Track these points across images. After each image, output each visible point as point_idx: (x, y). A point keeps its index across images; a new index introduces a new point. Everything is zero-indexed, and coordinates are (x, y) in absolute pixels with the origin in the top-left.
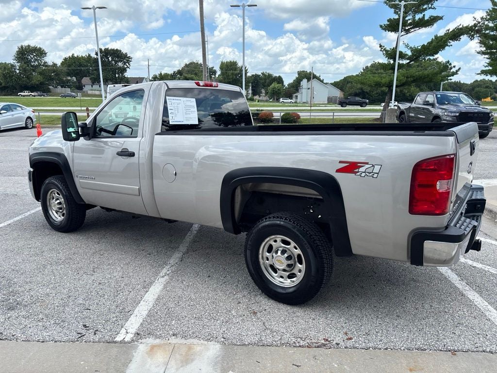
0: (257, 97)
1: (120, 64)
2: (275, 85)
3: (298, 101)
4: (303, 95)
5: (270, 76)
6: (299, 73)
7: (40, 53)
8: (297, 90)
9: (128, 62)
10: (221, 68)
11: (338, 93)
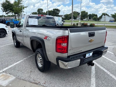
0: (90, 20)
1: (58, 12)
2: (95, 17)
3: (101, 21)
4: (102, 19)
5: (94, 14)
6: (103, 14)
7: (42, 10)
8: (101, 18)
9: (60, 11)
10: (81, 13)
11: (113, 19)
